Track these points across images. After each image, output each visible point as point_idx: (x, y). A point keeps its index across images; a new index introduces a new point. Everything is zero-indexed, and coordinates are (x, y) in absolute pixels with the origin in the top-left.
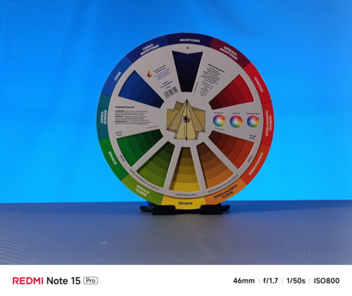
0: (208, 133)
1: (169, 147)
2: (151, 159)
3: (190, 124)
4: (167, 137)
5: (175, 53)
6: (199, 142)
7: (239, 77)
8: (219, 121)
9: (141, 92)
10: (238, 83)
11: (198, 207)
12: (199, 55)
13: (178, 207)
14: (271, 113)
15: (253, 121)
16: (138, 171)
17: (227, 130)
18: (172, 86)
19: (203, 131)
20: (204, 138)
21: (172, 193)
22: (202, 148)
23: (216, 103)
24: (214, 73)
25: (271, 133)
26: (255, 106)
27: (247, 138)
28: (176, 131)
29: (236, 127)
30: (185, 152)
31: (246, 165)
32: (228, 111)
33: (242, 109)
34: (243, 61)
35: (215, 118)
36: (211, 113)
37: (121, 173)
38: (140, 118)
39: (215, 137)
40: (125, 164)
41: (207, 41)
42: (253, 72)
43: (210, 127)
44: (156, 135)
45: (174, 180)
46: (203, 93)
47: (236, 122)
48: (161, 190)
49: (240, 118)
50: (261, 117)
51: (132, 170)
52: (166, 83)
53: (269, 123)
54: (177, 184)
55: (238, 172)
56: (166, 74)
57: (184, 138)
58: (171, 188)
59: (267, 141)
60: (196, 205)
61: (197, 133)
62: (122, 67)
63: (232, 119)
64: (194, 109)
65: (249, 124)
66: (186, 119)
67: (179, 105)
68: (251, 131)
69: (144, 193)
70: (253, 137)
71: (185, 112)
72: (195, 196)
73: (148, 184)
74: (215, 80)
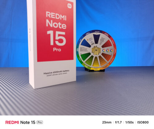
0: (101, 53)
1: (92, 57)
2: (88, 59)
3: (97, 51)
4: (92, 54)
5: (94, 35)
6: (99, 55)
7: (109, 40)
8: (104, 51)
9: (86, 44)
10: (108, 42)
11: (99, 70)
12: (99, 35)
13: (95, 70)
14: (116, 49)
15: (112, 51)
16: (85, 62)
17: (106, 53)
19: (100, 53)
21: (93, 67)
22: (100, 57)
23: (103, 47)
24: (103, 39)
25: (116, 53)
26: (112, 47)
27: (110, 54)
28: (94, 53)
30: (96, 58)
31: (110, 60)
32: (106, 48)
33: (109, 48)
34: (109, 36)
35: (103, 50)
36: (102, 49)
37: (82, 62)
38: (86, 50)
39: (103, 54)
40: (82, 61)
41: (101, 32)
42: (112, 39)
43: (102, 52)
44: (89, 54)
46: (100, 44)
47: (108, 51)
48: (91, 66)
49: (109, 50)
50: (113, 50)
51: (84, 62)
52: (92, 42)
53: (115, 51)
54: (94, 65)
55: (108, 62)
56: (92, 40)
57: (96, 55)
58: (93, 66)
59: (115, 55)
60: (99, 69)
61: (99, 53)
62: (82, 38)
63: (107, 50)
64: (98, 48)
65: (111, 51)
66: (96, 50)
67: (95, 47)
68: (111, 53)
69: (87, 67)
70: (111, 54)
71: (96, 49)
72: (98, 68)
73: (88, 65)
74: (103, 41)
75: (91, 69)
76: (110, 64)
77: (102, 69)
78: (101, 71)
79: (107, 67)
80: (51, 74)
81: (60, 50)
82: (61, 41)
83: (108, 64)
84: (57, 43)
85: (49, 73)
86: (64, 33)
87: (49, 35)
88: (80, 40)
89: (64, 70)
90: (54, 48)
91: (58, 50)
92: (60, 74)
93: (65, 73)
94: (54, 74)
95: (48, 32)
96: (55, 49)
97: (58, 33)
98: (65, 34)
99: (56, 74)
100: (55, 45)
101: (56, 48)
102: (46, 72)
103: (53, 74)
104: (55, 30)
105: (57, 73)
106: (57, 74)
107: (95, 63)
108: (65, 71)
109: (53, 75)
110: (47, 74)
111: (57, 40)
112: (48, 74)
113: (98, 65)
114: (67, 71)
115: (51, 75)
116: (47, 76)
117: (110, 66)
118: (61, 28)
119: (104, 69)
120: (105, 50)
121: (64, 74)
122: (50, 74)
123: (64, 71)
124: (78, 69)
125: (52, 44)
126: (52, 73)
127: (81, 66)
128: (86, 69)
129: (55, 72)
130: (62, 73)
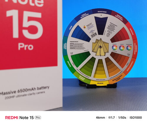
0: (110, 53)
1: (93, 59)
2: (85, 64)
3: (102, 49)
4: (92, 55)
5: (96, 18)
6: (106, 57)
7: (123, 28)
8: (114, 48)
9: (81, 35)
10: (123, 31)
11: (106, 85)
12: (106, 19)
13: (98, 85)
14: (137, 44)
15: (129, 48)
16: (80, 70)
17: (118, 52)
18: (94, 32)
19: (108, 52)
20: (108, 55)
22: (107, 60)
23: (113, 40)
24: (112, 27)
25: (137, 53)
26: (130, 41)
27: (127, 55)
28: (96, 52)
29: (122, 50)
30: (100, 61)
31: (126, 67)
32: (118, 43)
33: (124, 42)
34: (125, 21)
35: (113, 47)
36: (111, 44)
38: (81, 46)
39: (113, 55)
41: (109, 12)
42: (129, 26)
43: (111, 51)
45: (95, 73)
46: (108, 35)
47: (122, 48)
48: (90, 78)
49: (123, 47)
50: (132, 46)
51: (77, 69)
52: (92, 31)
53: (136, 48)
54: (96, 75)
55: (123, 70)
56: (92, 27)
57: (100, 55)
58: (94, 77)
59: (135, 57)
61: (105, 53)
62: (73, 24)
63: (120, 47)
64: (104, 43)
65: (127, 49)
66: (100, 47)
67: (97, 41)
68: (128, 52)
69: (82, 79)
70: (129, 55)
71: (100, 44)
72: (104, 80)
73: (84, 75)
74: (113, 30)
75: (92, 83)
76: (126, 72)
77: (112, 83)
78: (109, 86)
79: (121, 78)
80: (14, 94)
81: (31, 47)
82: (33, 30)
83: (123, 74)
84: (26, 33)
85: (9, 93)
86: (39, 15)
87: (11, 18)
88: (69, 27)
89: (39, 87)
90: (19, 44)
91: (27, 47)
92: (31, 94)
93: (42, 93)
94: (20, 94)
95: (9, 13)
96: (21, 45)
97: (27, 14)
98: (42, 15)
99: (23, 93)
100: (22, 38)
101: (23, 44)
102: (4, 91)
103: (17, 94)
104: (21, 9)
105: (25, 93)
106: (26, 95)
107: (98, 72)
108: (40, 89)
109: (18, 96)
110: (6, 96)
111: (25, 28)
112: (8, 95)
113: (104, 75)
114: (45, 88)
115: (13, 97)
116: (6, 98)
118: (33, 5)
119: (115, 82)
120: (116, 47)
121: (39, 93)
122: (11, 95)
123: (38, 89)
124: (66, 83)
125: (16, 35)
126: (15, 92)
127: (73, 76)
128: (81, 84)
129: (21, 91)
130: (36, 91)
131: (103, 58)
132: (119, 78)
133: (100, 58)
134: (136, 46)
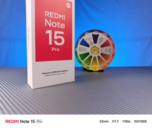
1: (91, 57)
2: (87, 59)
3: (96, 51)
4: (91, 54)
7: (107, 40)
8: (103, 50)
9: (84, 43)
13: (93, 70)
14: (115, 49)
15: (110, 51)
16: (84, 62)
17: (104, 53)
18: (92, 42)
19: (99, 53)
20: (99, 54)
21: (92, 67)
22: (99, 57)
23: (102, 46)
24: (101, 39)
25: (114, 53)
26: (111, 47)
28: (93, 53)
29: (106, 52)
30: (95, 58)
31: (109, 60)
32: (104, 48)
33: (108, 48)
35: (102, 50)
36: (101, 49)
37: (80, 62)
38: (84, 50)
39: (102, 54)
40: (81, 60)
41: (100, 31)
42: (111, 39)
44: (88, 54)
45: (92, 64)
46: (99, 44)
47: (106, 51)
48: (89, 66)
49: (107, 50)
50: (112, 49)
51: (83, 62)
52: (90, 42)
53: (114, 51)
55: (107, 62)
56: (91, 39)
57: (95, 55)
58: (92, 66)
59: (113, 55)
60: (97, 70)
61: (97, 53)
62: (80, 38)
63: (106, 50)
64: (97, 48)
66: (95, 50)
67: (93, 47)
69: (85, 67)
70: (110, 54)
71: (95, 48)
72: (97, 68)
74: (102, 41)
75: (90, 69)
76: (109, 64)
77: (101, 69)
78: (99, 71)
79: (106, 67)
81: (58, 50)
82: (59, 41)
83: (107, 65)
84: (56, 42)
85: (47, 73)
86: (62, 33)
87: (48, 34)
88: (78, 39)
90: (52, 48)
91: (56, 50)
92: (58, 74)
93: (64, 73)
94: (53, 74)
95: (47, 32)
96: (53, 49)
97: (56, 32)
98: (64, 33)
102: (45, 72)
103: (51, 74)
104: (53, 30)
105: (55, 73)
107: (93, 63)
110: (45, 74)
111: (55, 40)
112: (47, 74)
113: (97, 65)
114: (66, 71)
115: (49, 75)
116: (46, 76)
117: (109, 66)
118: (60, 27)
119: (102, 69)
120: (104, 50)
123: (62, 71)
124: (77, 69)
125: (50, 43)
126: (50, 73)
127: (80, 66)
128: (85, 70)
129: (53, 72)
130: (61, 73)
131: (96, 56)
132: (105, 67)
133: (95, 56)
134: (114, 50)
